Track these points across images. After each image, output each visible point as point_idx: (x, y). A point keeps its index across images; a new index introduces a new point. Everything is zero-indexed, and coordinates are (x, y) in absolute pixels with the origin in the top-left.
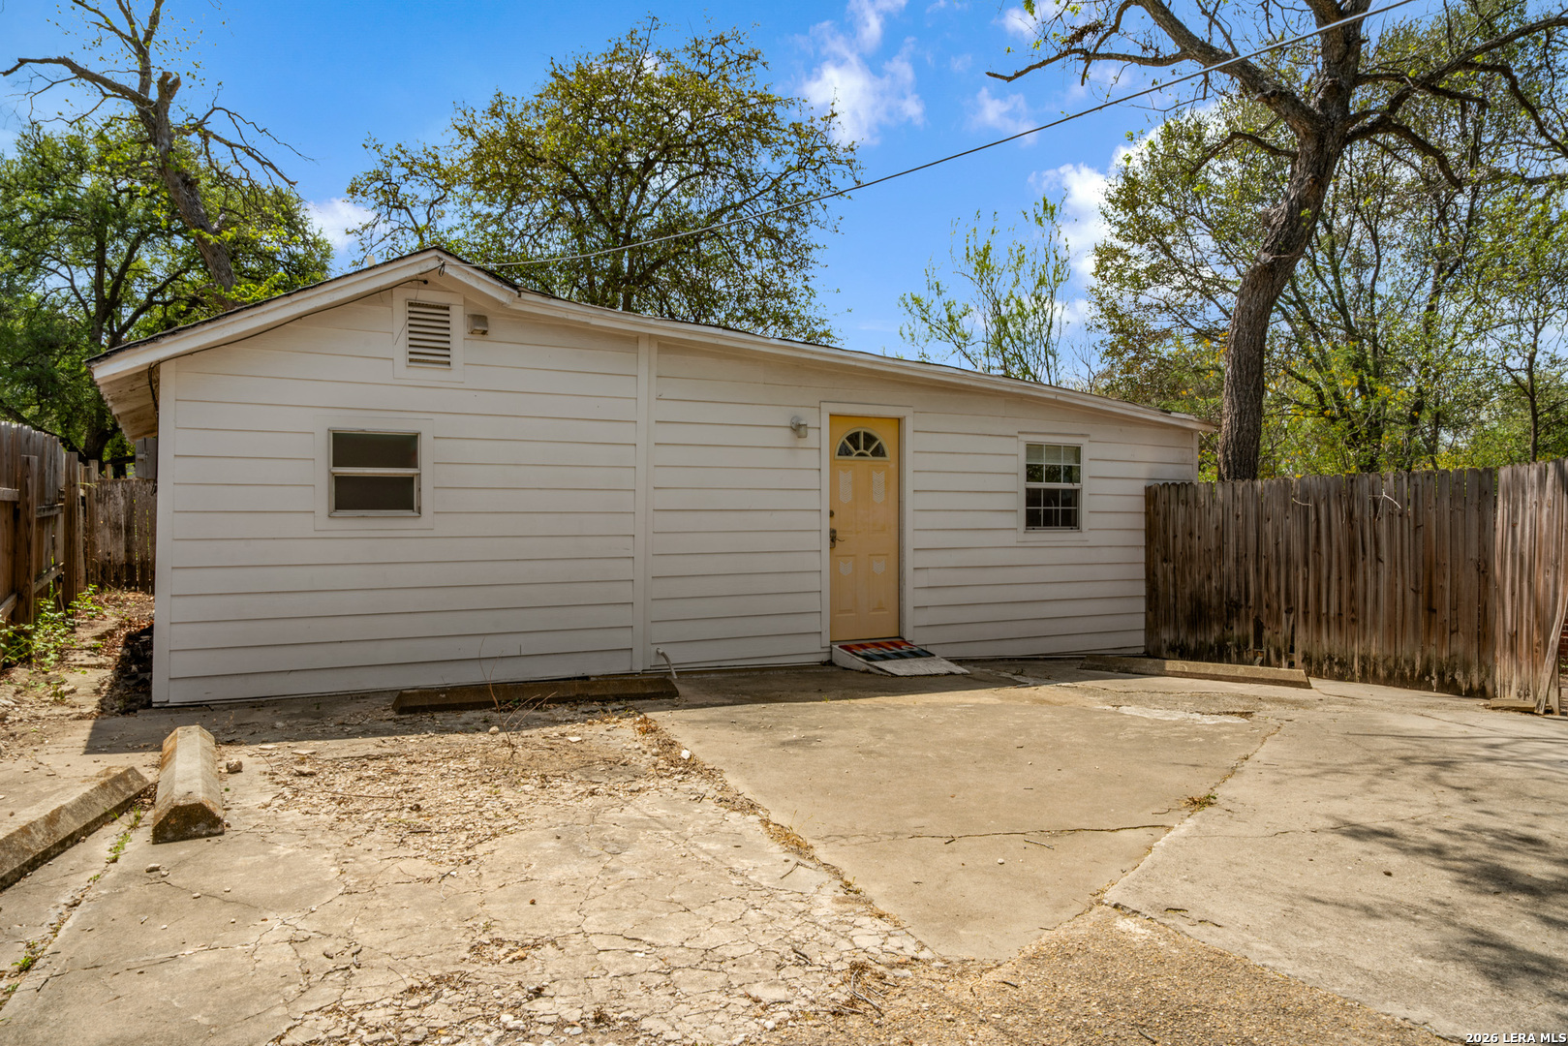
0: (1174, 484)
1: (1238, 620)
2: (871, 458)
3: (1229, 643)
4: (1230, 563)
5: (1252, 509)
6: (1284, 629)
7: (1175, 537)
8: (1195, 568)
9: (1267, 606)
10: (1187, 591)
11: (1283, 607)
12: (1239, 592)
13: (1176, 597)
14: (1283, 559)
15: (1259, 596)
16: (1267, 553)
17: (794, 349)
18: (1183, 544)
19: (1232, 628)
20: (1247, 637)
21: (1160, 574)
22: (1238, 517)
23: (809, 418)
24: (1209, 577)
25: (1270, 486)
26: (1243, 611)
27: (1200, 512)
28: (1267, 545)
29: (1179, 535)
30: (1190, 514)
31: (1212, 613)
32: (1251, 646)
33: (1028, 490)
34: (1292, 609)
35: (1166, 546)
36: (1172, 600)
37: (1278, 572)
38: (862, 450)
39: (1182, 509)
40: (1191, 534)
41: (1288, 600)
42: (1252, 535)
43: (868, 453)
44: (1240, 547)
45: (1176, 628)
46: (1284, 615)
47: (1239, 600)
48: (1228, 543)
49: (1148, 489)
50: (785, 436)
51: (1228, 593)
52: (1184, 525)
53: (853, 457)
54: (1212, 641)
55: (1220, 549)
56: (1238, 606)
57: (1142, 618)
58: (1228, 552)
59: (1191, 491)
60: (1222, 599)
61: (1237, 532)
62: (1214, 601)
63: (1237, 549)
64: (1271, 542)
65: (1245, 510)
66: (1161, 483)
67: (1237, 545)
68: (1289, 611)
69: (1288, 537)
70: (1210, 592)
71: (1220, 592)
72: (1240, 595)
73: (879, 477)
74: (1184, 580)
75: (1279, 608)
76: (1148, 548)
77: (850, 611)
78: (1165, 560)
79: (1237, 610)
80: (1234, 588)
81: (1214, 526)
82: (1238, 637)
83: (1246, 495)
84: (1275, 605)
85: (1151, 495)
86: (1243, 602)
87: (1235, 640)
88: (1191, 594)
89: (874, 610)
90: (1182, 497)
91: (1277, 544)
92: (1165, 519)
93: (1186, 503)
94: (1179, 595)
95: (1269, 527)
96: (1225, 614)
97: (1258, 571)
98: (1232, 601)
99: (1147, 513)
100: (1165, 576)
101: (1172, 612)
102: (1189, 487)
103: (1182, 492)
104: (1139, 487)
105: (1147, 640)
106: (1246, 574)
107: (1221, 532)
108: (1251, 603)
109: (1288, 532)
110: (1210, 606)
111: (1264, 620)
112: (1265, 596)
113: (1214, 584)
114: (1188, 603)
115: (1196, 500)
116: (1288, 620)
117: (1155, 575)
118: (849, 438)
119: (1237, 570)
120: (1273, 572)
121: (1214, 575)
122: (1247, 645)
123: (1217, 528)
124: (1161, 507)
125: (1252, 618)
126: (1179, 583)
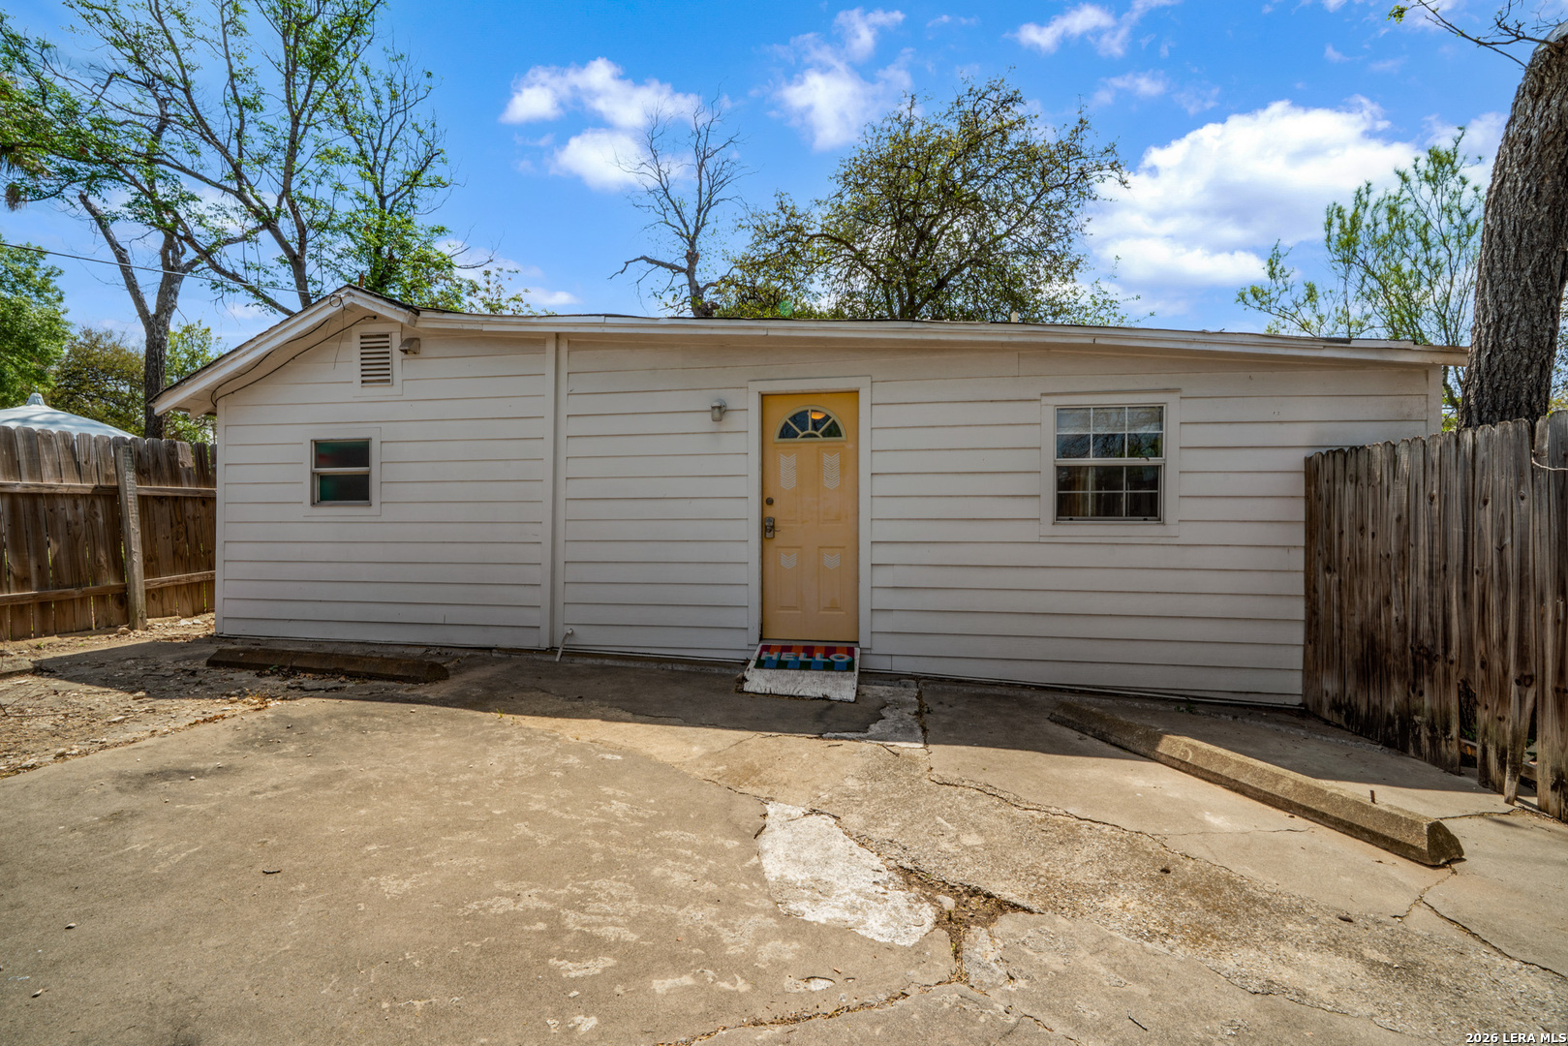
0: (1341, 451)
1: (1432, 681)
2: (821, 438)
3: (1417, 718)
4: (1421, 581)
5: (1456, 484)
6: (1515, 717)
7: (1341, 533)
8: (1368, 584)
9: (1483, 665)
10: (1357, 620)
11: (1513, 673)
12: (1434, 631)
13: (1341, 628)
14: (1513, 579)
15: (1468, 644)
16: (1482, 565)
17: (687, 326)
18: (1351, 545)
19: (1421, 694)
20: (1447, 715)
21: (1321, 590)
22: (1432, 498)
23: (733, 399)
24: (1388, 602)
25: (1488, 439)
26: (1439, 667)
27: (1375, 493)
28: (1482, 550)
29: (1346, 529)
30: (1361, 496)
31: (1391, 661)
32: (1454, 731)
33: (1059, 469)
34: (1531, 677)
35: (1330, 548)
36: (1336, 632)
37: (1504, 602)
38: (810, 431)
39: (1350, 488)
40: (1362, 529)
41: (1522, 660)
42: (1456, 531)
43: (818, 433)
44: (1436, 552)
45: (1342, 678)
46: (1514, 687)
47: (1434, 646)
48: (1417, 545)
49: (1308, 460)
50: (705, 421)
51: (1416, 631)
52: (1353, 514)
53: (798, 439)
54: (1392, 709)
55: (1403, 554)
56: (1431, 657)
57: (1299, 653)
58: (1416, 560)
59: (1363, 457)
60: (1406, 640)
61: (1431, 526)
62: (1395, 643)
63: (1431, 556)
64: (1490, 544)
65: (1444, 486)
66: (1324, 451)
67: (1431, 548)
68: (1524, 681)
69: (1524, 537)
70: (1388, 626)
71: (1403, 627)
72: (1435, 638)
73: (831, 460)
74: (1352, 604)
75: (1506, 673)
76: (1308, 549)
77: (795, 608)
78: (1328, 569)
79: (1430, 663)
80: (1425, 623)
81: (1395, 516)
82: (1432, 710)
83: (1445, 460)
84: (1496, 665)
85: (1312, 470)
86: (1440, 651)
87: (1428, 714)
88: (1362, 626)
89: (826, 609)
90: (1351, 470)
91: (1501, 549)
92: (1328, 506)
93: (1356, 480)
94: (1345, 626)
95: (1486, 517)
96: (1410, 666)
97: (1465, 597)
98: (1421, 647)
99: (1307, 497)
100: (1328, 593)
101: (1337, 651)
102: (1361, 452)
103: (1351, 462)
104: (1296, 459)
105: (1305, 687)
106: (1446, 601)
107: (1406, 526)
108: (1454, 654)
109: (1524, 526)
110: (1388, 650)
111: (1476, 689)
112: (1479, 646)
113: (1394, 613)
114: (1358, 640)
115: (1370, 473)
116: (1522, 700)
117: (1315, 591)
118: (794, 418)
119: (1431, 594)
120: (1494, 600)
121: (1394, 599)
122: (1447, 729)
123: (1399, 519)
124: (1324, 487)
125: (1455, 681)
126: (1346, 605)
